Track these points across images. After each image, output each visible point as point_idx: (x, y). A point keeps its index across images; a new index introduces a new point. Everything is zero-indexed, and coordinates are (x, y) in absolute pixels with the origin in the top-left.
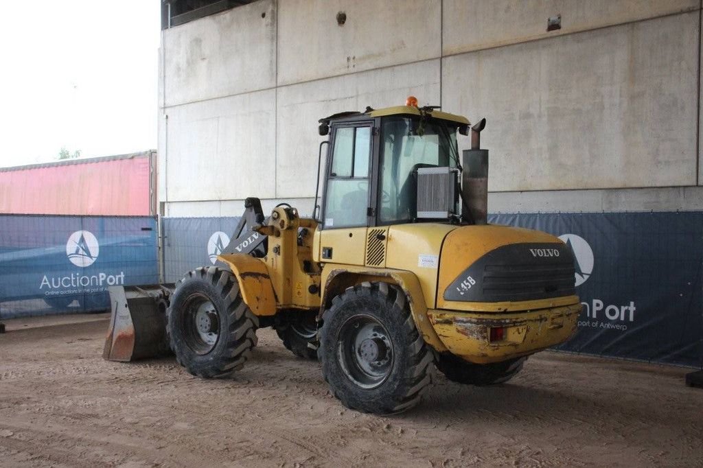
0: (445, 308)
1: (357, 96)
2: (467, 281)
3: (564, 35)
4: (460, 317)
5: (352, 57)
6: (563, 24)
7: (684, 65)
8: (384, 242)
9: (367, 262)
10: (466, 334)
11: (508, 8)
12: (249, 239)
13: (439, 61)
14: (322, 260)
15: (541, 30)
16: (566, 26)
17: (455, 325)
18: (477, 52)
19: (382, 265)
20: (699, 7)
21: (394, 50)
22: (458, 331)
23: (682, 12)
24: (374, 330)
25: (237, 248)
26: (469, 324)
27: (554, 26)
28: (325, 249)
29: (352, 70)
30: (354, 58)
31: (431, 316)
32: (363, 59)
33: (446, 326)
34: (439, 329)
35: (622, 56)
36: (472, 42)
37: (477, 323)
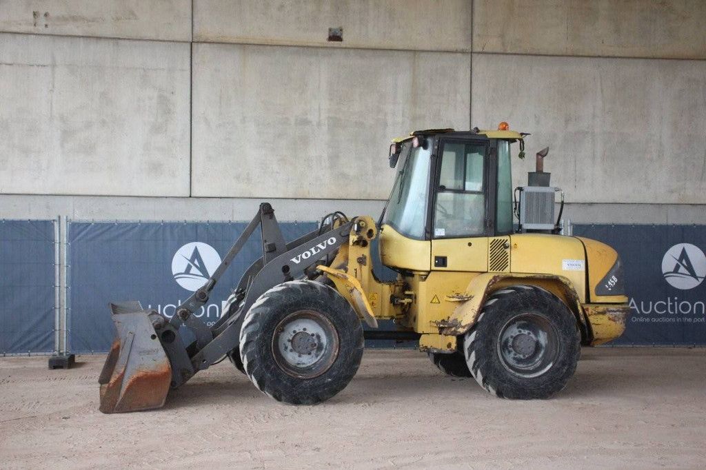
0: (598, 301)
1: (54, 66)
2: (612, 280)
3: (346, 48)
4: (611, 308)
5: (42, 12)
6: (344, 37)
7: (458, 96)
8: (508, 250)
9: (489, 268)
10: (614, 321)
11: (281, 7)
12: (313, 249)
13: (188, 46)
14: (434, 268)
15: (321, 38)
16: (348, 39)
17: (608, 314)
18: (243, 46)
19: (507, 270)
20: (470, 51)
21: (118, 19)
22: (610, 319)
23: (456, 52)
24: (518, 328)
25: (294, 260)
26: (618, 313)
27: (335, 37)
28: (437, 258)
29: (41, 29)
30: (46, 15)
31: (587, 309)
32: (65, 19)
33: (601, 316)
34: (592, 319)
35: (404, 79)
36: (234, 32)
37: (622, 312)
